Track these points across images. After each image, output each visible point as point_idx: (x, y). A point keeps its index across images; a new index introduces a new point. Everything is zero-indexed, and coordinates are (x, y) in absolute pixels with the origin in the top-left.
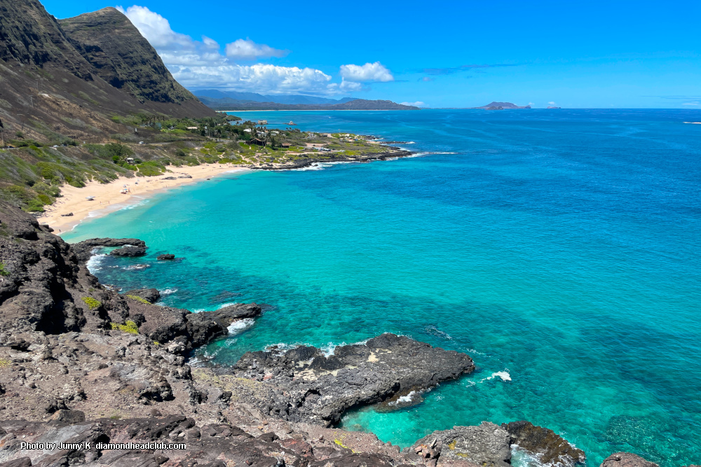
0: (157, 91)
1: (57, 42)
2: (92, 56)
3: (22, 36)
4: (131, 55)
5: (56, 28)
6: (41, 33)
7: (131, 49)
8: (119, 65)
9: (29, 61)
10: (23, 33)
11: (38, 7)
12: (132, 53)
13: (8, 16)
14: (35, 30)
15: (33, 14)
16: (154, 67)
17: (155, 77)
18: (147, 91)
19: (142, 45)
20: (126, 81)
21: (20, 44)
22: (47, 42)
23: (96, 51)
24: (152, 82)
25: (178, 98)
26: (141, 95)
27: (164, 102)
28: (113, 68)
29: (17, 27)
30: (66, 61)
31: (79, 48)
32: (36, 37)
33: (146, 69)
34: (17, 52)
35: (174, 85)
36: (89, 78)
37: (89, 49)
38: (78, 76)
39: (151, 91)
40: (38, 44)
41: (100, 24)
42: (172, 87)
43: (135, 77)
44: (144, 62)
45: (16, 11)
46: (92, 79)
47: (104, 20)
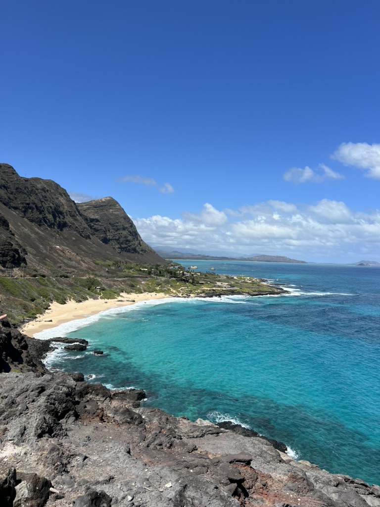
0: (129, 246)
1: (73, 216)
2: (93, 225)
3: (53, 212)
4: (117, 224)
5: (74, 208)
6: (64, 211)
7: (117, 221)
8: (109, 230)
9: (54, 226)
10: (53, 210)
11: (66, 196)
12: (117, 223)
13: (47, 201)
14: (61, 209)
15: (62, 200)
16: (130, 232)
17: (130, 238)
18: (123, 246)
19: (125, 219)
20: (111, 240)
21: (50, 217)
22: (67, 215)
23: (96, 222)
24: (127, 241)
25: (142, 250)
26: (119, 248)
27: (133, 253)
28: (105, 232)
29: (51, 207)
30: (77, 227)
31: (86, 219)
32: (61, 213)
33: (125, 233)
34: (47, 221)
35: (141, 243)
36: (88, 237)
37: (92, 220)
38: (82, 236)
39: (126, 246)
40: (62, 217)
41: (102, 206)
42: (140, 244)
43: (117, 238)
44: (124, 229)
45: (52, 198)
46: (90, 238)
47: (104, 204)
